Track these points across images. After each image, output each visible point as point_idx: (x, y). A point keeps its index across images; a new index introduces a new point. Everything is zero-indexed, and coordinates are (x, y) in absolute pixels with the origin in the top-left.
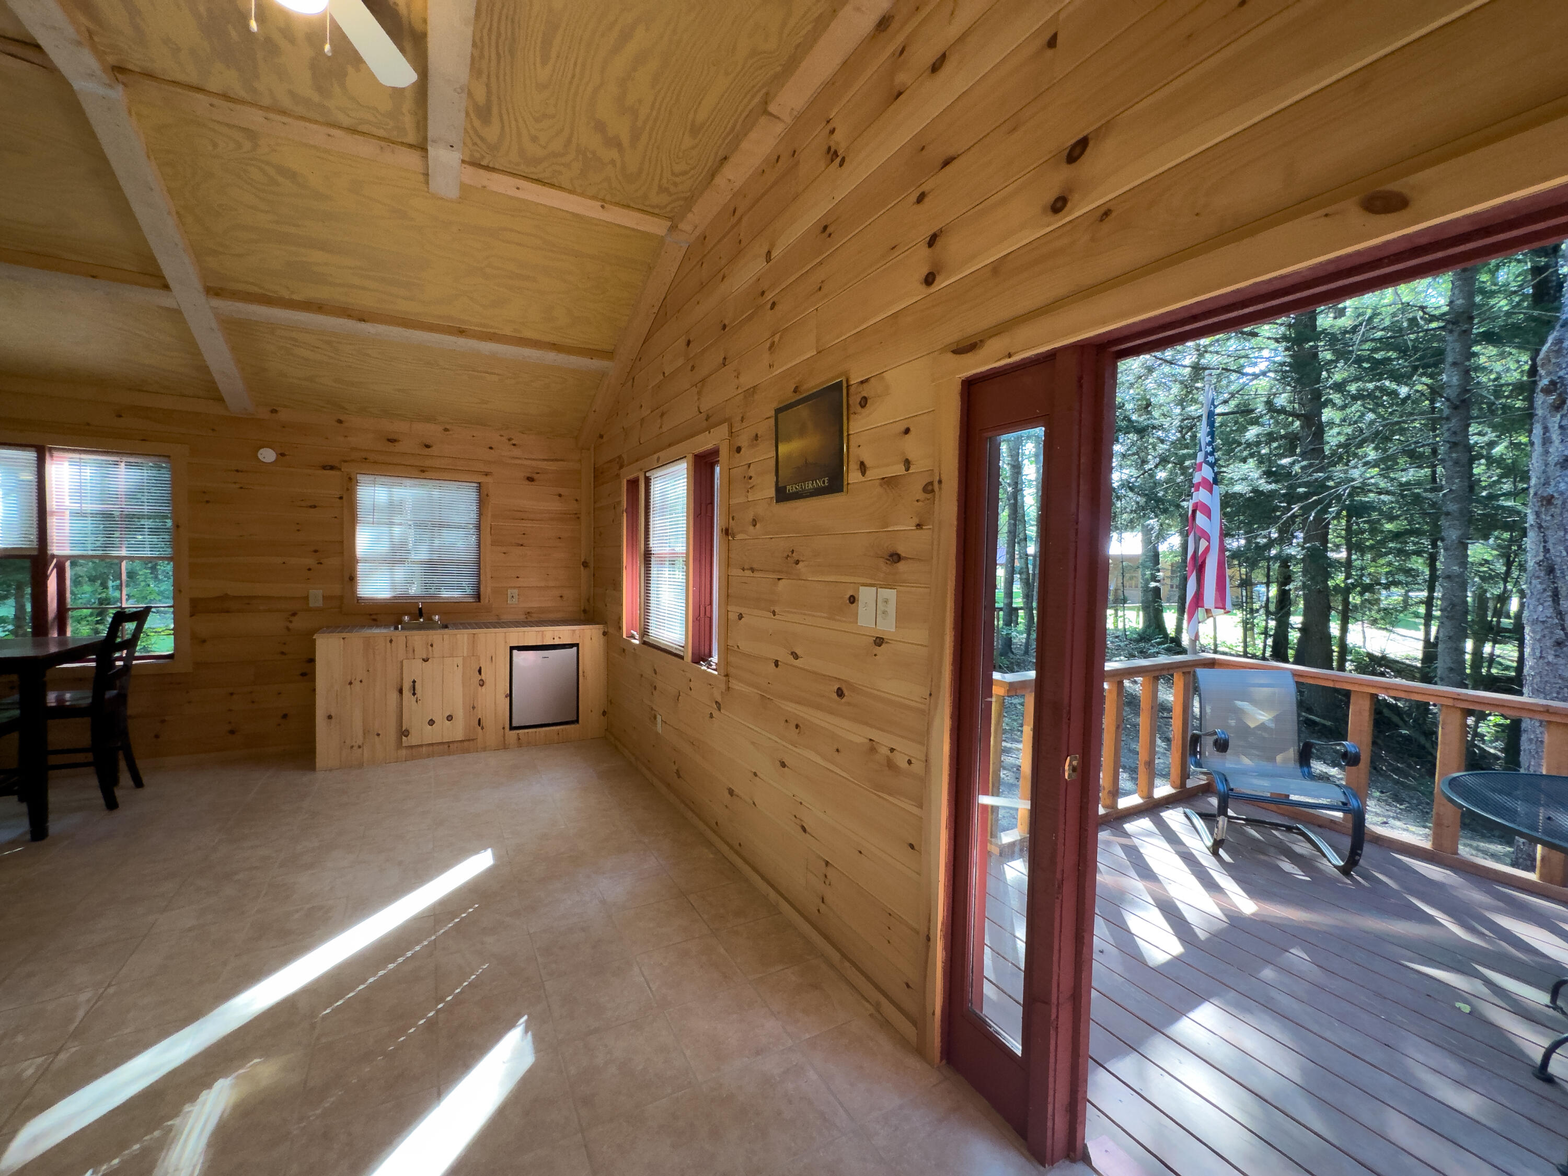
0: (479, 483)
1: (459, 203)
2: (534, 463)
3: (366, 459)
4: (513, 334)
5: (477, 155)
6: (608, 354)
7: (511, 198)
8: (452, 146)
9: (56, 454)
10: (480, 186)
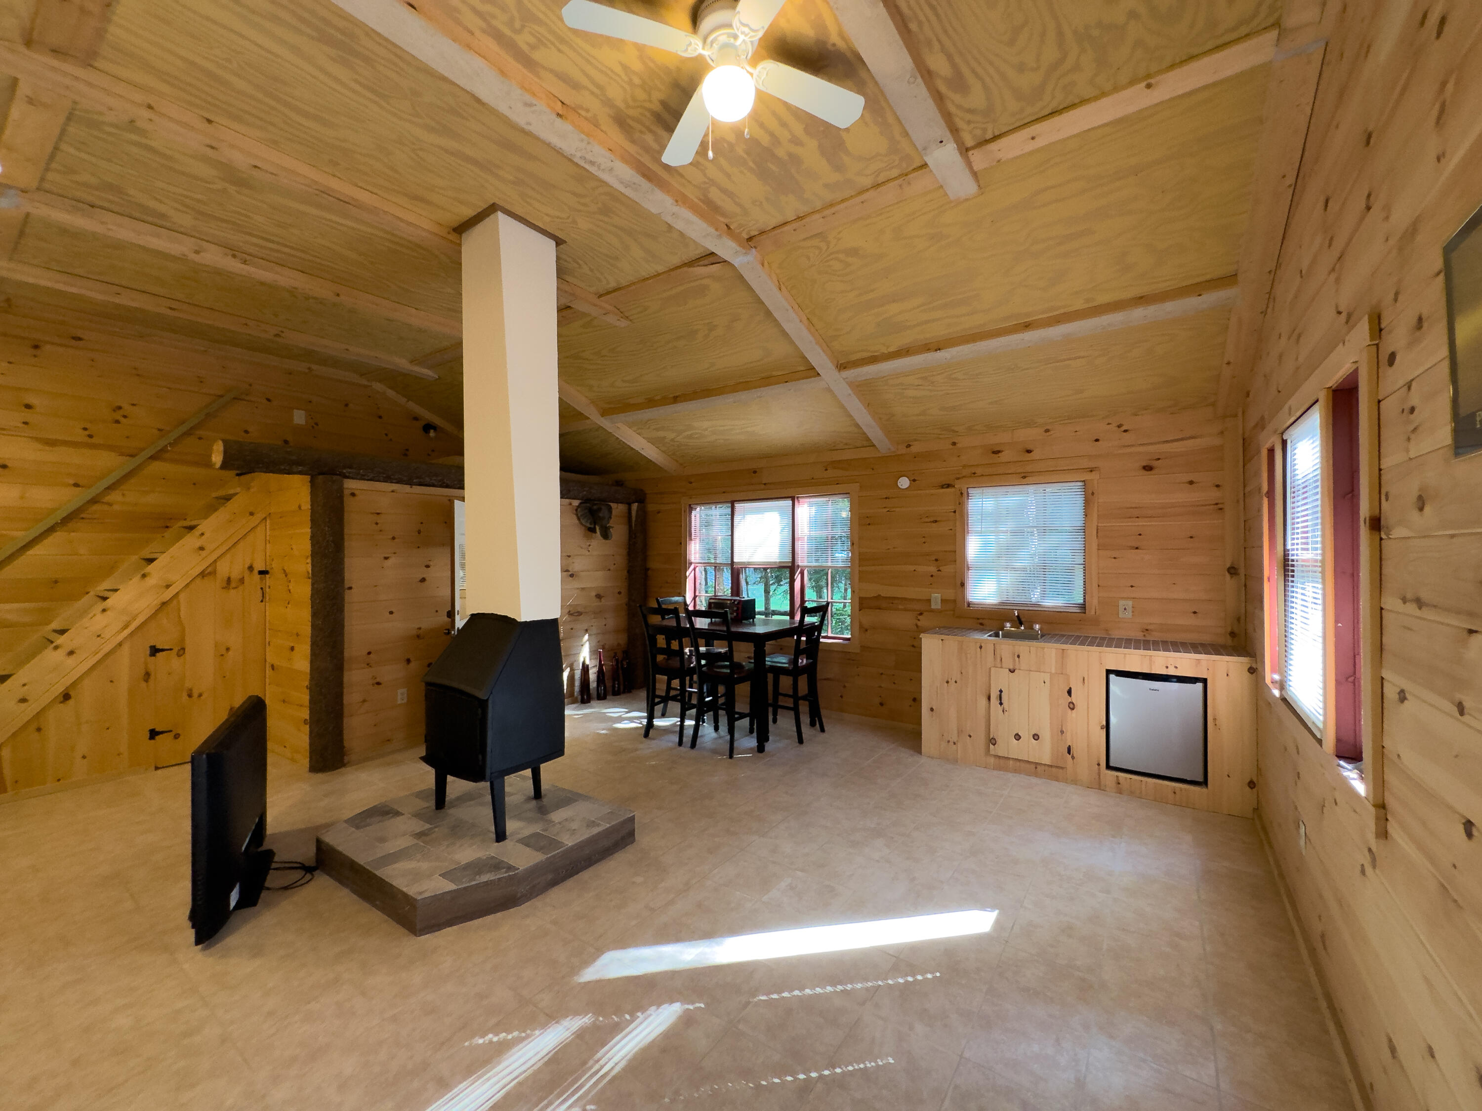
0: (1084, 481)
1: (982, 194)
2: (1151, 448)
3: (974, 473)
4: (1086, 306)
5: (978, 132)
6: (1230, 279)
7: (1031, 153)
8: (941, 142)
9: (801, 500)
10: (995, 163)
